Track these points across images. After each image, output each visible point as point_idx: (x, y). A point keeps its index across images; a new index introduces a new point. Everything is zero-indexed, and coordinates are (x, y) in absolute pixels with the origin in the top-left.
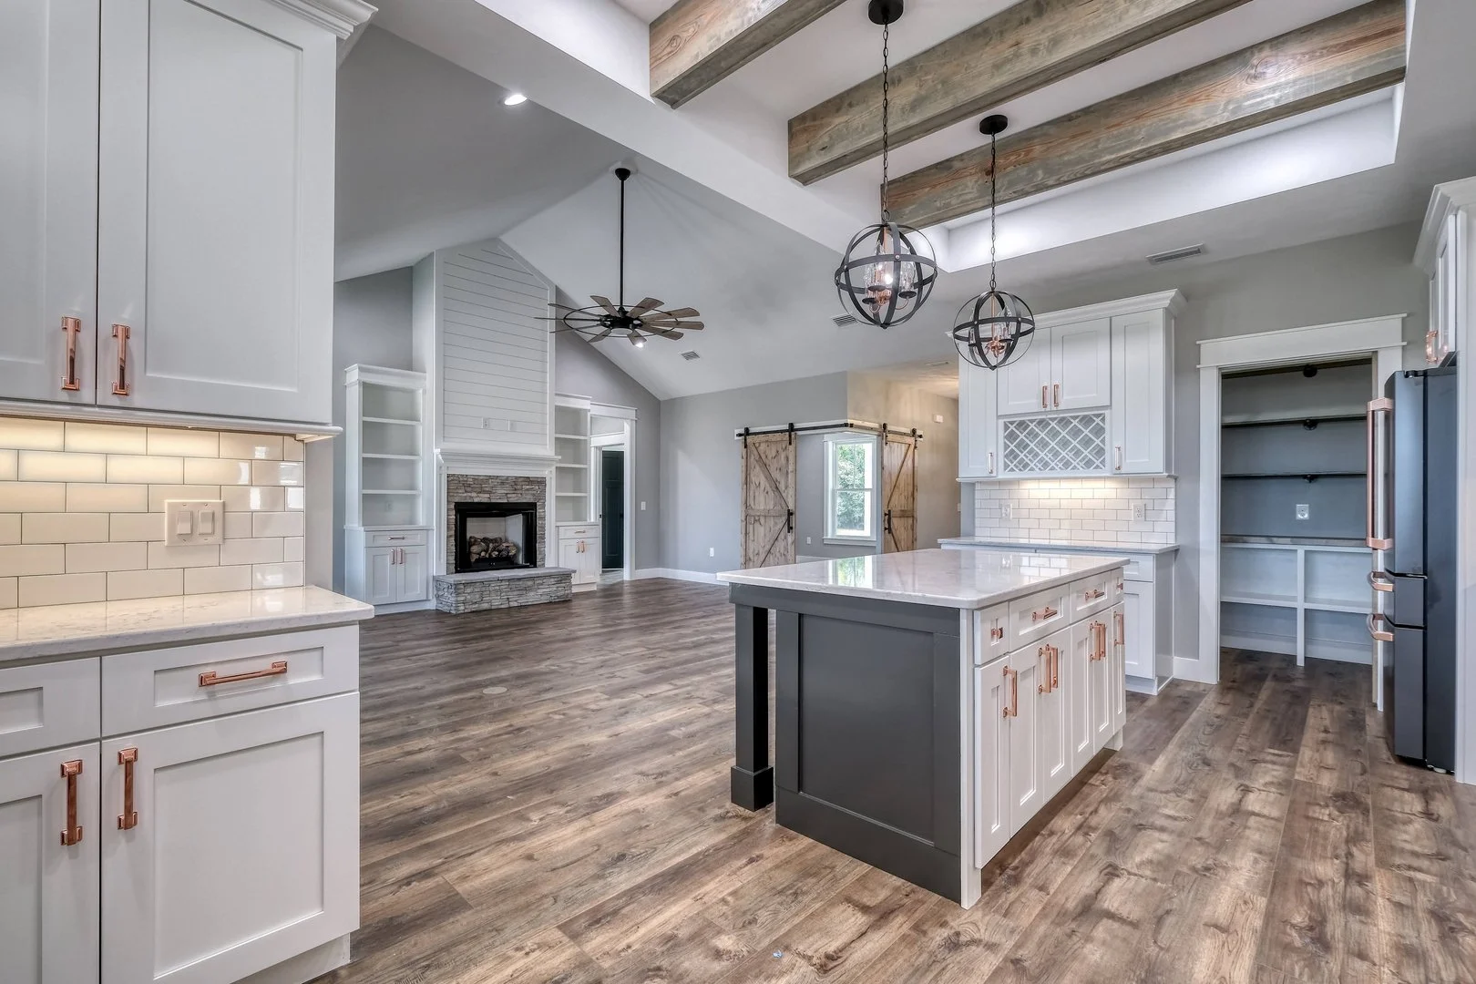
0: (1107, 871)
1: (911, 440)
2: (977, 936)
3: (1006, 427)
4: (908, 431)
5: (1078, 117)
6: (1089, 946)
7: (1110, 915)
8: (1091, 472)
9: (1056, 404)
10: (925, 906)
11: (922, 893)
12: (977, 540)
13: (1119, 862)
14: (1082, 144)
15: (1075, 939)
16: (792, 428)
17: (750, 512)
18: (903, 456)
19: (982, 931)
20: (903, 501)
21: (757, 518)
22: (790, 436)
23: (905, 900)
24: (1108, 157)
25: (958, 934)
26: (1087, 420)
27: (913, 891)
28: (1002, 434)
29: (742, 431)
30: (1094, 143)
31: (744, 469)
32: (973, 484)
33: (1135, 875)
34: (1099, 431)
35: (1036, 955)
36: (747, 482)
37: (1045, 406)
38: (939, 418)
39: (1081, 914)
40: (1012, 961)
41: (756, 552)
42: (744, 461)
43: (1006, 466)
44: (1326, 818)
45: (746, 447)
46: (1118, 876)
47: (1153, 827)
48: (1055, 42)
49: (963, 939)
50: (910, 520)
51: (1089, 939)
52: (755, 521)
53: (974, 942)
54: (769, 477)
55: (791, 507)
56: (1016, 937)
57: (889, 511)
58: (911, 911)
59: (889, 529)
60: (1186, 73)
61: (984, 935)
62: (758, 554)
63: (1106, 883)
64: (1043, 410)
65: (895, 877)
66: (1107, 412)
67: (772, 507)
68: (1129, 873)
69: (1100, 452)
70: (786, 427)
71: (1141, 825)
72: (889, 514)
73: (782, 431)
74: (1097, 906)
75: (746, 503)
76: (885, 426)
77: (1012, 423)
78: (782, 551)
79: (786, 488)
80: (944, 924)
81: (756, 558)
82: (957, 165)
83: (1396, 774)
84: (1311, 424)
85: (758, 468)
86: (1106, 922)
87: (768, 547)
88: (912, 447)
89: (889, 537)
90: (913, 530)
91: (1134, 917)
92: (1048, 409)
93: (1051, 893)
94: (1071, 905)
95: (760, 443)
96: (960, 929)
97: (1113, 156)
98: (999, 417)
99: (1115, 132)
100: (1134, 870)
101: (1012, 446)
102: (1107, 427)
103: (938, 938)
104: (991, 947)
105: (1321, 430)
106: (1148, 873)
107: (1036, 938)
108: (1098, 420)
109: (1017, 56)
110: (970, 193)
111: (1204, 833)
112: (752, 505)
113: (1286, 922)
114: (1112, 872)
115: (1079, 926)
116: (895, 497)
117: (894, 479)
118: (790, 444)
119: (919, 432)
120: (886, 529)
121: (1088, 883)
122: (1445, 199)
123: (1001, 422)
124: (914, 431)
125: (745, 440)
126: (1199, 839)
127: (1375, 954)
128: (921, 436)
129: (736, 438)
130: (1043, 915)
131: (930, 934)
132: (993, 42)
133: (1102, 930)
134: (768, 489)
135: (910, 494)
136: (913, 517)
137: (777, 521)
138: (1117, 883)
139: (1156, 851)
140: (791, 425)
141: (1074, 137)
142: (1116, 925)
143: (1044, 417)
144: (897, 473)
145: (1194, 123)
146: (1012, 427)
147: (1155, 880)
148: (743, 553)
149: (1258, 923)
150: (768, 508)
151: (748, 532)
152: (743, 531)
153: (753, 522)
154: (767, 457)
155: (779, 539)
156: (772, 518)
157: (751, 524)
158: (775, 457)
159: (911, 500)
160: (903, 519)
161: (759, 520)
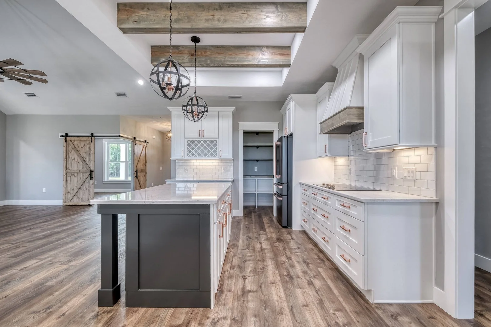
0: (243, 278)
1: (144, 144)
2: (220, 317)
3: (188, 142)
4: (144, 141)
5: (220, 47)
6: (249, 303)
7: (250, 291)
8: (213, 157)
9: (203, 136)
10: (199, 314)
11: (196, 310)
12: (177, 179)
13: (244, 274)
14: (221, 56)
15: (245, 303)
16: (92, 135)
17: (68, 171)
18: (142, 149)
19: (220, 314)
20: (142, 166)
21: (73, 174)
22: (91, 139)
23: (192, 315)
24: (228, 63)
25: (214, 319)
26: (212, 142)
27: (193, 311)
28: (186, 144)
29: (64, 134)
30: (224, 57)
31: (65, 151)
32: (175, 161)
33: (250, 276)
34: (215, 145)
35: (238, 314)
36: (67, 157)
37: (200, 136)
38: (154, 137)
39: (243, 295)
40: (233, 320)
41: (72, 188)
42: (65, 148)
43: (187, 155)
44: (278, 245)
45: (66, 141)
46: (246, 278)
47: (248, 261)
48: (225, 21)
49: (216, 320)
50: (144, 173)
51: (248, 301)
52: (71, 175)
53: (220, 319)
54: (79, 155)
55: (92, 169)
56: (230, 311)
57: (137, 170)
58: (196, 318)
59: (137, 177)
60: (248, 46)
61: (221, 315)
62: (73, 189)
63: (244, 282)
64: (199, 137)
65: (184, 308)
66: (217, 140)
67: (81, 169)
68: (248, 276)
69: (215, 151)
70: (90, 135)
71: (245, 261)
72: (137, 171)
73: (87, 136)
74: (245, 290)
75: (66, 167)
76: (135, 138)
77: (189, 141)
78: (87, 188)
79: (89, 160)
80: (208, 318)
81: (72, 191)
82: (181, 49)
83: (284, 231)
84: (257, 147)
85: (73, 151)
86: (250, 294)
87: (79, 187)
88: (145, 146)
89: (137, 180)
90: (145, 177)
91: (255, 289)
92: (201, 137)
93: (233, 291)
94: (239, 293)
95: (74, 141)
96: (214, 317)
97: (230, 63)
98: (185, 138)
99: (230, 56)
100: (249, 275)
101: (189, 148)
102: (217, 144)
103: (208, 324)
104: (225, 318)
105: (260, 149)
106: (252, 274)
107: (235, 308)
108: (215, 142)
109: (213, 19)
110: (186, 60)
111: (258, 258)
112: (70, 168)
113: (283, 275)
114: (244, 278)
115: (244, 299)
116: (139, 165)
117: (138, 158)
118: (92, 142)
119: (147, 141)
120: (135, 177)
121: (240, 284)
122: (291, 97)
123: (186, 140)
124: (146, 141)
125: (66, 139)
126: (258, 260)
127: (300, 276)
128: (148, 143)
129: (60, 137)
130: (234, 299)
131: (206, 324)
132: (205, 11)
133: (250, 296)
134: (79, 160)
135: (144, 163)
137: (84, 175)
138: (247, 280)
139: (251, 267)
141: (219, 53)
142: (252, 294)
143: (199, 139)
144: (139, 157)
145: (250, 61)
146: (189, 142)
147: (255, 276)
148: (64, 190)
149: (279, 278)
150: (79, 169)
151: (67, 180)
152: (65, 180)
153: (70, 176)
154: (78, 147)
155: (85, 182)
156: (81, 174)
157: (69, 176)
158: (83, 147)
159: (144, 166)
160: (141, 173)
161: (74, 174)
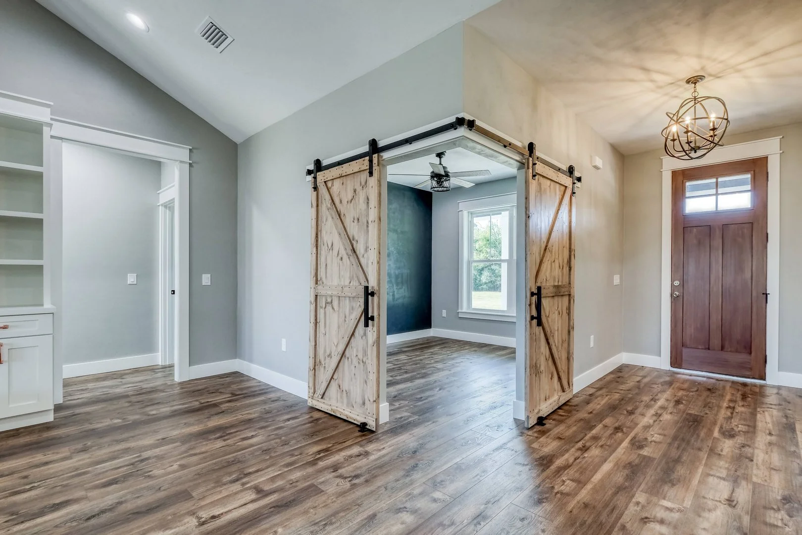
1: (567, 181)
4: (565, 167)
16: (375, 148)
17: (321, 290)
18: (557, 203)
20: (557, 272)
21: (329, 300)
22: (371, 161)
29: (313, 165)
31: (314, 223)
36: (317, 241)
38: (599, 163)
41: (328, 353)
42: (313, 213)
45: (315, 188)
50: (566, 299)
52: (327, 303)
54: (344, 232)
55: (373, 284)
57: (539, 289)
59: (538, 319)
62: (330, 356)
67: (347, 283)
70: (366, 148)
72: (538, 293)
73: (360, 157)
75: (316, 275)
76: (531, 147)
78: (360, 356)
79: (367, 249)
81: (328, 360)
85: (330, 219)
87: (341, 348)
88: (569, 192)
89: (538, 330)
90: (569, 314)
95: (333, 181)
112: (324, 279)
116: (546, 266)
117: (544, 239)
118: (371, 174)
119: (577, 174)
120: (532, 318)
124: (571, 170)
125: (315, 178)
128: (579, 179)
129: (304, 176)
134: (343, 252)
135: (566, 261)
136: (570, 295)
140: (373, 143)
144: (547, 232)
148: (311, 352)
150: (342, 284)
151: (318, 321)
152: (313, 320)
153: (324, 306)
154: (341, 202)
155: (356, 334)
156: (348, 299)
157: (321, 307)
158: (351, 202)
159: (566, 269)
160: (556, 298)
161: (332, 302)
